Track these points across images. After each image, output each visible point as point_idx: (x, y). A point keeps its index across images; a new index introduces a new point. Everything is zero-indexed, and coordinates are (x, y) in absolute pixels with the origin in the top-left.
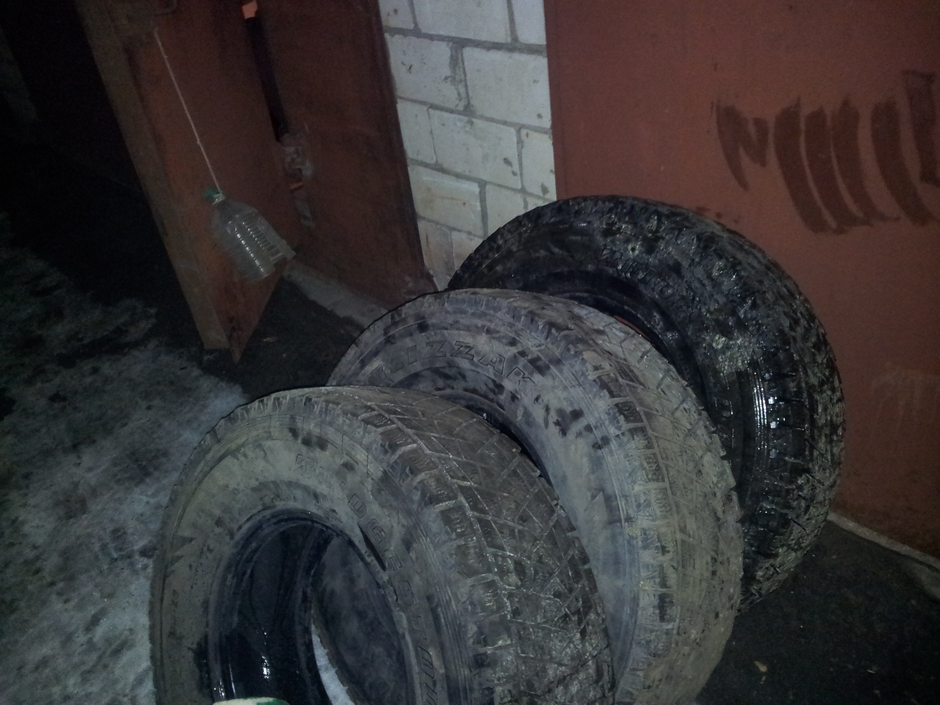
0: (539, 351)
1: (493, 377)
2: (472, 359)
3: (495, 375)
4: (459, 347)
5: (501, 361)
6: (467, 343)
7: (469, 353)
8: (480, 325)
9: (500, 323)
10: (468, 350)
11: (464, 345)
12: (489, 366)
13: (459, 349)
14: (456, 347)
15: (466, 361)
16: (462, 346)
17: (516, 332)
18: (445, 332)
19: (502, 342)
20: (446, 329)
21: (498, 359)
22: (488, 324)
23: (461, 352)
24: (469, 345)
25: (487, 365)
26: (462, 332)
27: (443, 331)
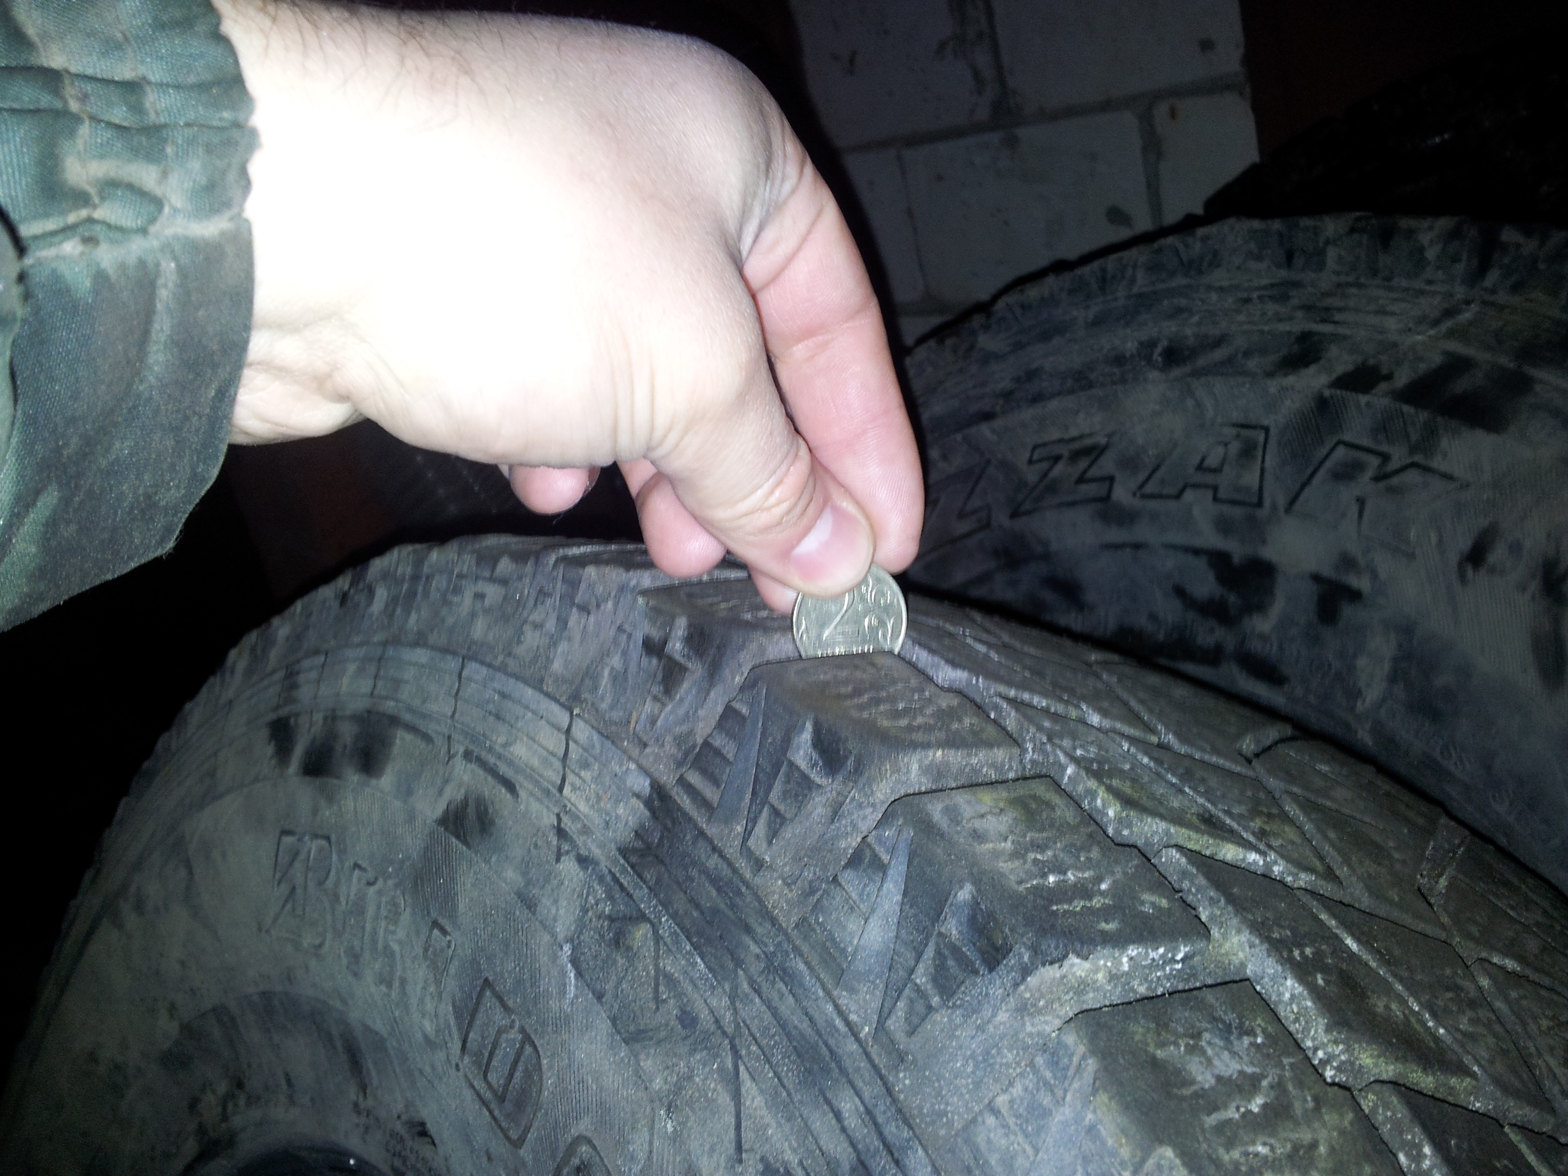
0: (1451, 334)
1: (1212, 539)
2: (1108, 497)
3: (1224, 526)
4: (1045, 465)
5: (1248, 452)
6: (1081, 437)
7: (1090, 474)
8: (1131, 346)
9: (1230, 301)
10: (1083, 464)
11: (1064, 450)
12: (1189, 496)
13: (1045, 475)
14: (1032, 475)
15: (1082, 516)
16: (1057, 459)
17: (1308, 308)
18: (985, 430)
19: (1245, 373)
20: (987, 416)
21: (1235, 447)
22: (1170, 328)
23: (1052, 488)
24: (1088, 442)
25: (1178, 496)
26: (1054, 405)
27: (973, 430)
